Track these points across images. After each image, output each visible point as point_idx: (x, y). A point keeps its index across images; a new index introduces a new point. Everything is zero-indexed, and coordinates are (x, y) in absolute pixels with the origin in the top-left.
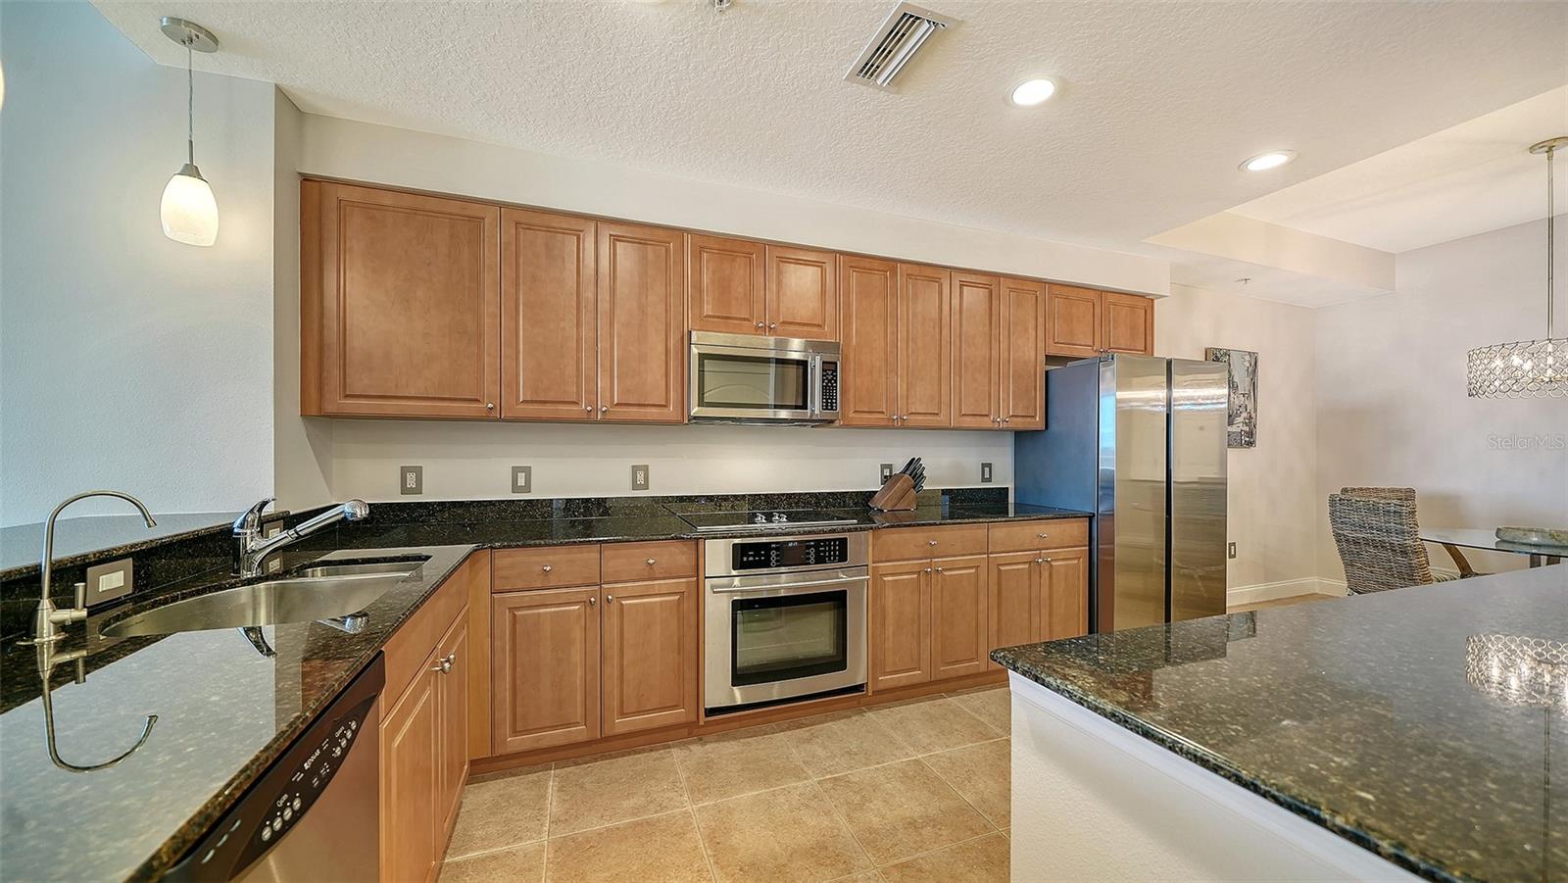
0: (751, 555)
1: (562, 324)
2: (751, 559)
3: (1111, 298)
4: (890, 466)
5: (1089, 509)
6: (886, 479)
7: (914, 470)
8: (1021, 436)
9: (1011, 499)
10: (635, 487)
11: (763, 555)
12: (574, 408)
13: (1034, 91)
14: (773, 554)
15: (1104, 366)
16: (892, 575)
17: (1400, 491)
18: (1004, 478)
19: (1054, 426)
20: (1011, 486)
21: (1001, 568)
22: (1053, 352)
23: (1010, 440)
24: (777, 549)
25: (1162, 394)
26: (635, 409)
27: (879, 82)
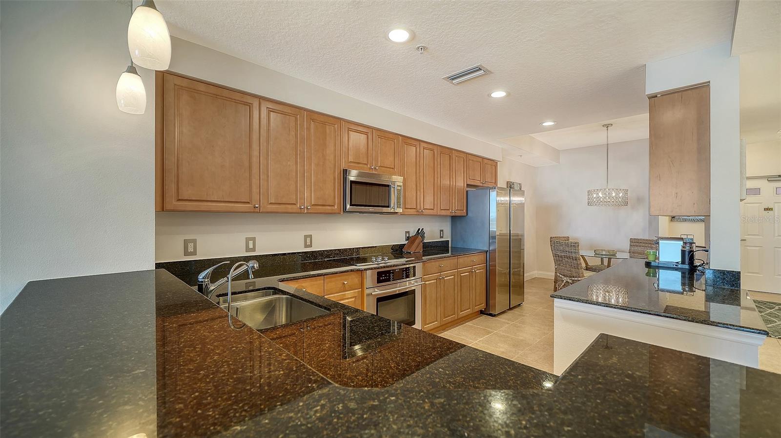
0: (384, 277)
1: (289, 163)
2: (383, 278)
3: (486, 161)
4: (408, 232)
5: (486, 249)
6: (408, 238)
7: (420, 233)
8: (455, 219)
9: (450, 245)
10: (306, 246)
11: (388, 276)
12: (294, 206)
13: (499, 94)
14: (391, 275)
15: (492, 191)
16: (428, 281)
17: (565, 237)
18: (447, 237)
19: (470, 214)
20: (450, 239)
21: (462, 275)
22: (469, 183)
23: (449, 220)
24: (393, 273)
25: (508, 199)
26: (320, 207)
27: (453, 82)
